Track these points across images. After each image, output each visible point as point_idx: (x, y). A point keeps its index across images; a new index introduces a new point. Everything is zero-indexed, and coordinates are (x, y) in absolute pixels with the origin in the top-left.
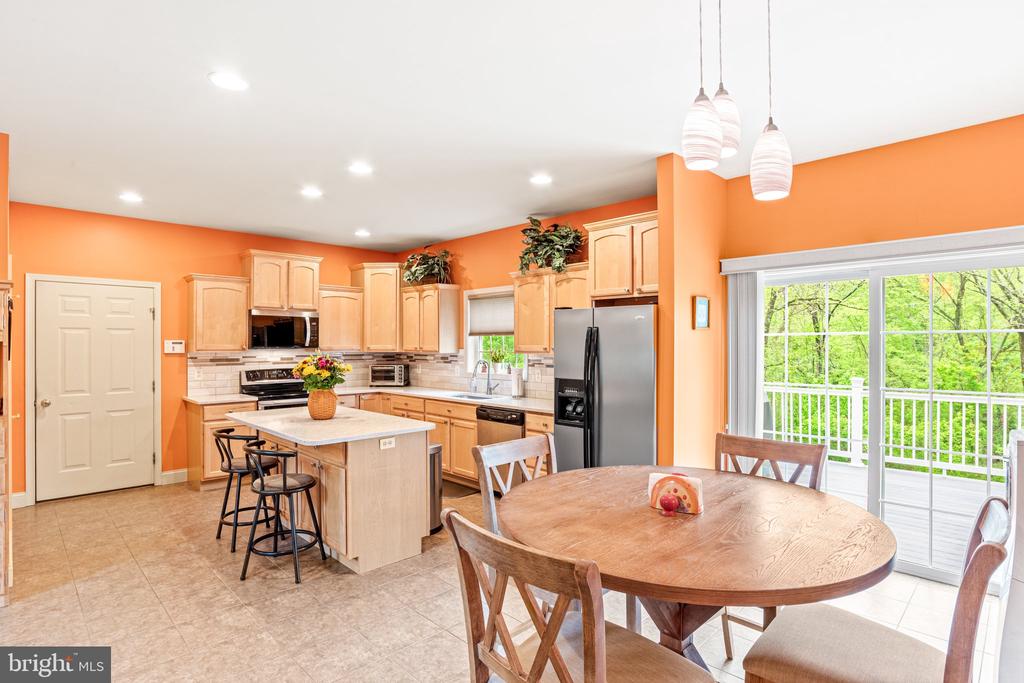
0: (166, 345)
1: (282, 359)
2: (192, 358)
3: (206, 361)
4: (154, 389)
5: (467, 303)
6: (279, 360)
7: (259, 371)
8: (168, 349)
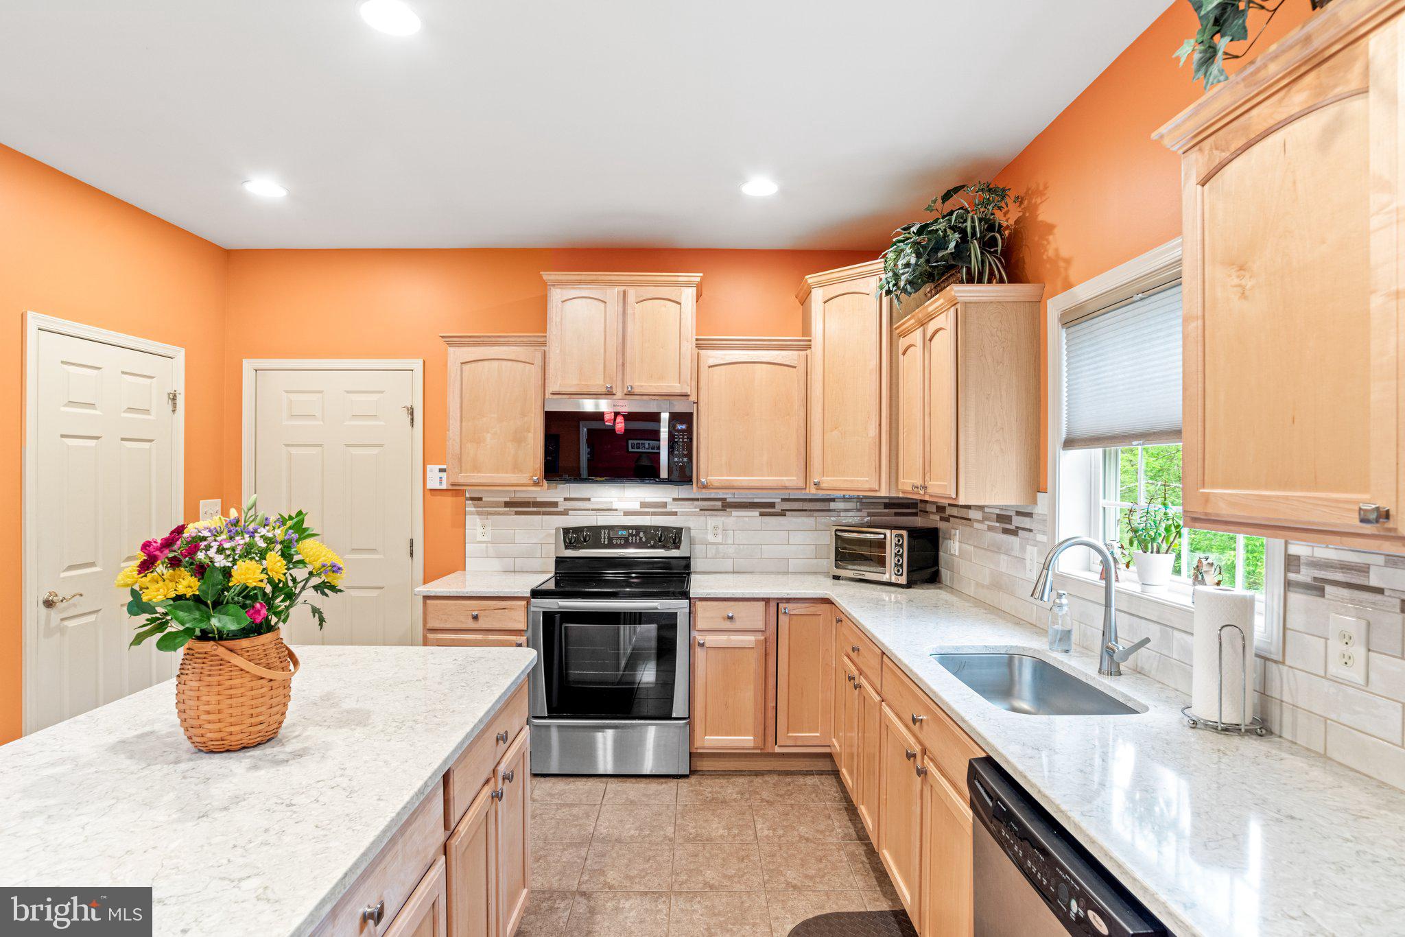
0: (429, 474)
1: (643, 505)
2: (472, 499)
3: (496, 505)
4: (412, 554)
5: (1056, 336)
6: (636, 506)
7: (590, 528)
8: (433, 484)
